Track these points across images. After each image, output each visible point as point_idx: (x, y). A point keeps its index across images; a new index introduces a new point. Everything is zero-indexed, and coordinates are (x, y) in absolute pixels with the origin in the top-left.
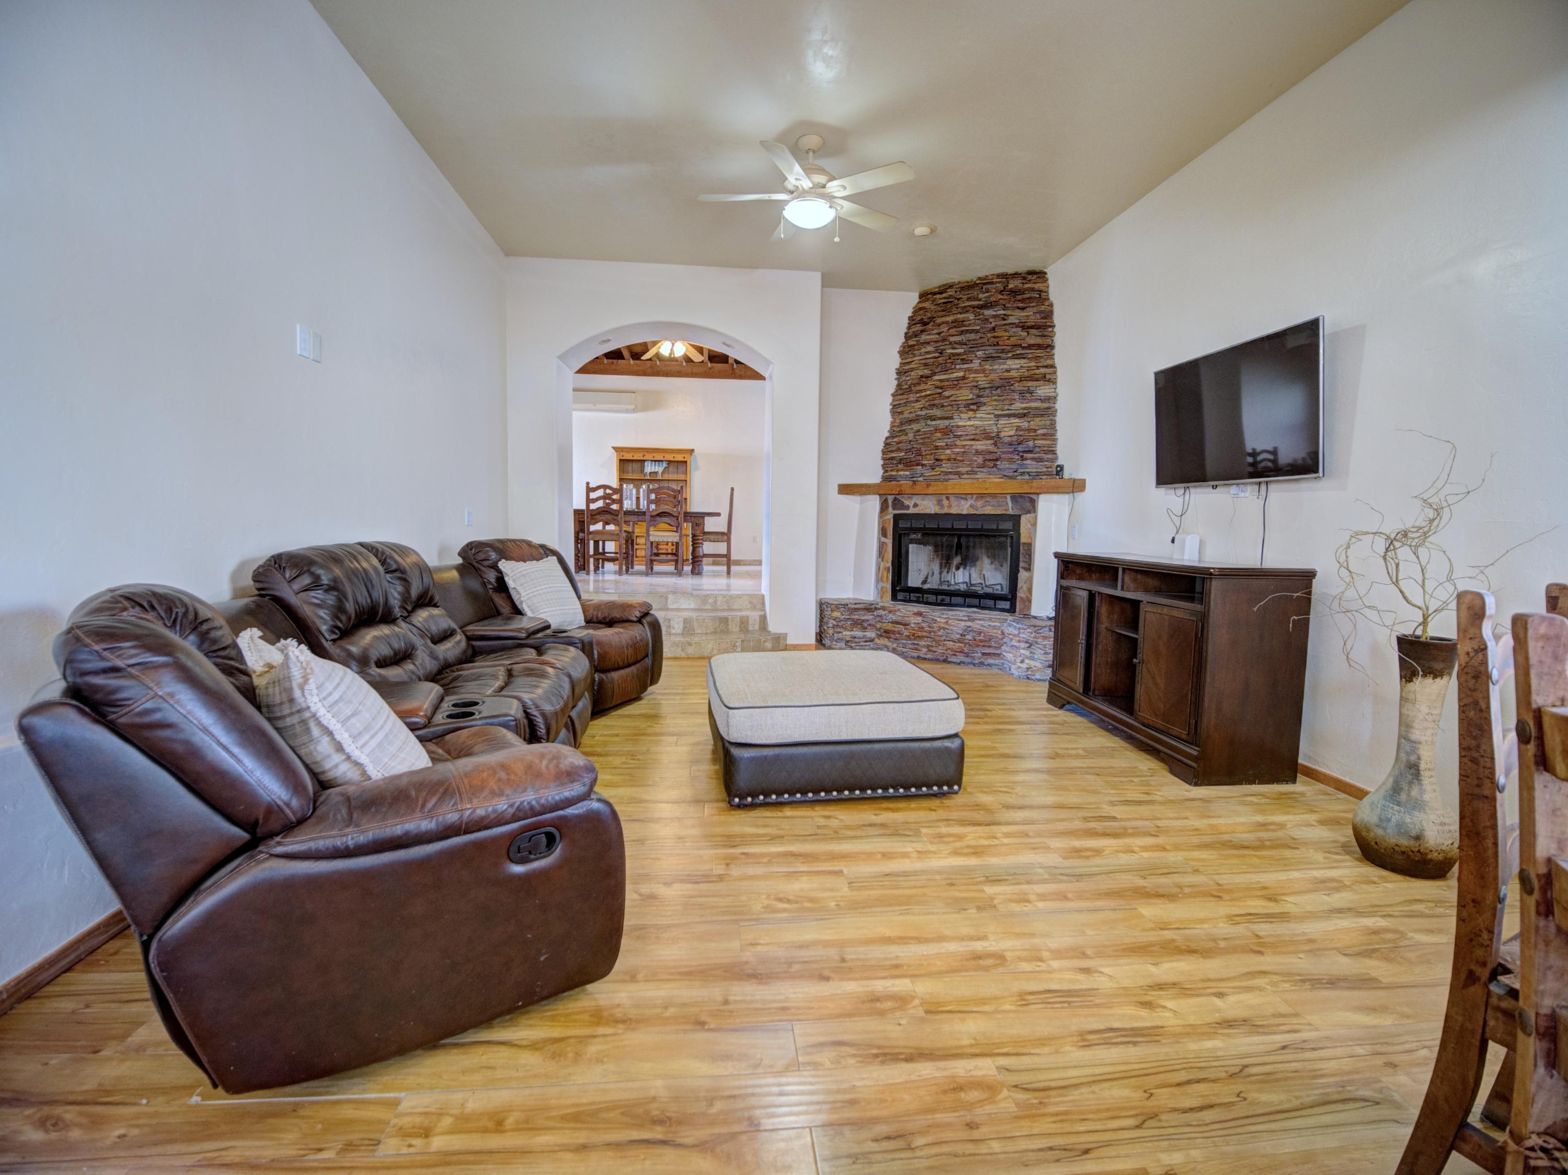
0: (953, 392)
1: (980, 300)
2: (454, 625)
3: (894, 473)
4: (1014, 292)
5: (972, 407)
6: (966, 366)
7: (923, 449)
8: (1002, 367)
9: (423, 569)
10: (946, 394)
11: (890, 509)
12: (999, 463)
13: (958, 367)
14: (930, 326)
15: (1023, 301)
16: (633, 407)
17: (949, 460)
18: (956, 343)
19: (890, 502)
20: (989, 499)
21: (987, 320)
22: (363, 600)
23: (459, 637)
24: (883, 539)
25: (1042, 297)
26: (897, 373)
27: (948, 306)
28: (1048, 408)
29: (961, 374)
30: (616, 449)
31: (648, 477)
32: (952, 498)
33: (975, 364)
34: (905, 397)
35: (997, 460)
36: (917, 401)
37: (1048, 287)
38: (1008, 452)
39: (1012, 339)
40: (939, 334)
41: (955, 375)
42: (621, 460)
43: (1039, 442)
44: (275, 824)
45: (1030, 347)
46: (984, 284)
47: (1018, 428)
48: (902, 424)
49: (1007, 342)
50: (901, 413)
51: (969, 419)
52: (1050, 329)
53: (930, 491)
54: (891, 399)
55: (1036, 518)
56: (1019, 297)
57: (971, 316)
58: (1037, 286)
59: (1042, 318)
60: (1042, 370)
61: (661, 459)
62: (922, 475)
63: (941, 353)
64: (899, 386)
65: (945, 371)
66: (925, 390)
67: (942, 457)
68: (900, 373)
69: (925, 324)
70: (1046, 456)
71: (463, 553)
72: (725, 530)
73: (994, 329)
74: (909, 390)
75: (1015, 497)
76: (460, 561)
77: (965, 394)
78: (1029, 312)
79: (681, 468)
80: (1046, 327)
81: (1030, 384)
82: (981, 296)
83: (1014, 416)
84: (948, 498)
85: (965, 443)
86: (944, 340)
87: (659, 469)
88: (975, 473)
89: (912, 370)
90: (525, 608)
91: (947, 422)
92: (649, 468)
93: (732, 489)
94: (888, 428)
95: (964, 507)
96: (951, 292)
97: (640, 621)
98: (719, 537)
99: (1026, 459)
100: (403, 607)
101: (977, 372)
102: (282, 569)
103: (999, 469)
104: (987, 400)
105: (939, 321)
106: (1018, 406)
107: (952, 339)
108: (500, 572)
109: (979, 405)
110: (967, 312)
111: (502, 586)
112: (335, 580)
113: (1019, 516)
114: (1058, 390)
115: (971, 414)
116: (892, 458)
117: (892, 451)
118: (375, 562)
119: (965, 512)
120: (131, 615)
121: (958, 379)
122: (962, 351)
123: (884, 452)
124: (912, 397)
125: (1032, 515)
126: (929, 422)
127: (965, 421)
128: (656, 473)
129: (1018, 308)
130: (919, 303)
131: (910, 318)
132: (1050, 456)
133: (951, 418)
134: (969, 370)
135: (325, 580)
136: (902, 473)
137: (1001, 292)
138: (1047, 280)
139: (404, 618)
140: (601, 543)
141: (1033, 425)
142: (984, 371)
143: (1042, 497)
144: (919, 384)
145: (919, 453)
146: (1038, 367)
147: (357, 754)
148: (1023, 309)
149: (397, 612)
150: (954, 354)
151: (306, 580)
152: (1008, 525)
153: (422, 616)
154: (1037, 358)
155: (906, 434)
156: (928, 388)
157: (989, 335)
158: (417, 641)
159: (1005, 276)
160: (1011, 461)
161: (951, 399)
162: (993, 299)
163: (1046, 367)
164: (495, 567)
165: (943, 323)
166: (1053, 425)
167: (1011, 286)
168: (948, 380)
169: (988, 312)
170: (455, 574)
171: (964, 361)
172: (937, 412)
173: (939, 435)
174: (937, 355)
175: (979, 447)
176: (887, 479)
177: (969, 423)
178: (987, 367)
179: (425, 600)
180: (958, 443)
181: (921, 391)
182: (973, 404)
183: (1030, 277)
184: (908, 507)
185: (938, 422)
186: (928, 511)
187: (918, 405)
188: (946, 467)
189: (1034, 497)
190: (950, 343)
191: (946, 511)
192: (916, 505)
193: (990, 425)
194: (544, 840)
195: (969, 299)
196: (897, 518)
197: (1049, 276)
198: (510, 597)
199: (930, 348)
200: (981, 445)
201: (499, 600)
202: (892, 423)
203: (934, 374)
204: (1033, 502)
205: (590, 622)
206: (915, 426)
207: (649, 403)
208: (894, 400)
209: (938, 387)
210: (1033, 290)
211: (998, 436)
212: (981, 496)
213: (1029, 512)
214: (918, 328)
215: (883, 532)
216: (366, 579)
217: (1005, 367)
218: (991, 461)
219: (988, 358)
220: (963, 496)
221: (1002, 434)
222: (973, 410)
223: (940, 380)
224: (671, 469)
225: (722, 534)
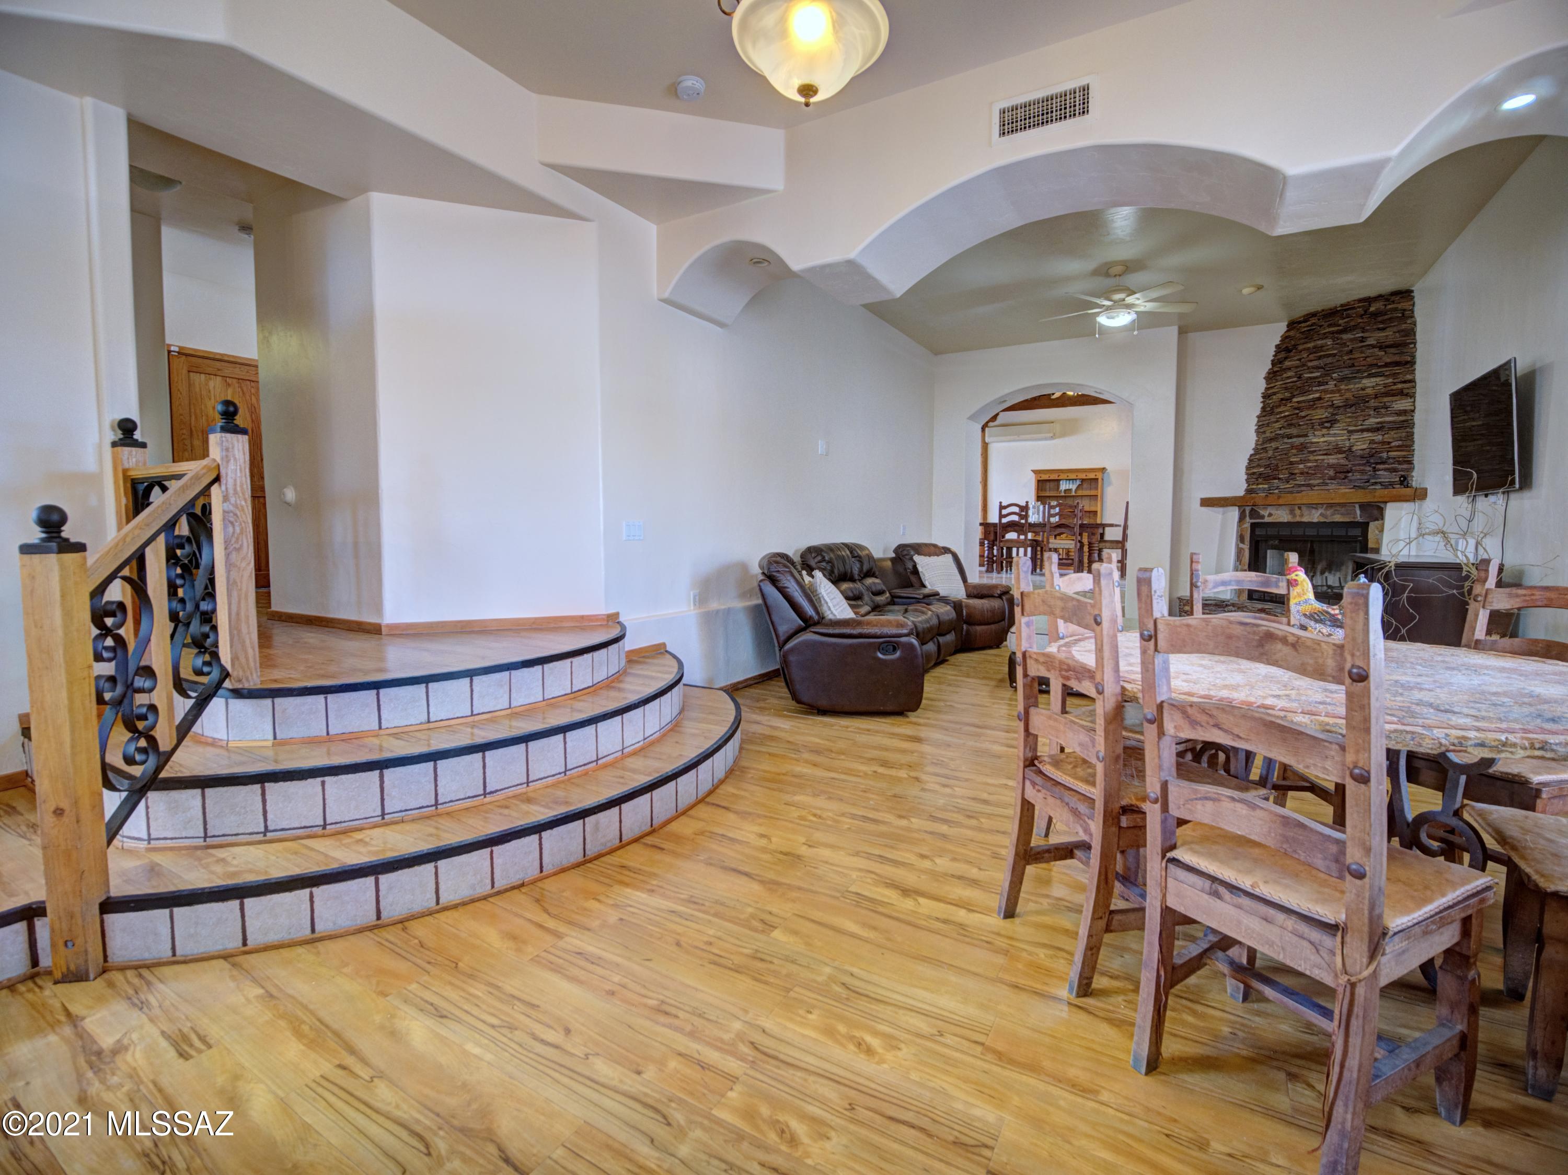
0: (1309, 412)
1: (1340, 325)
2: (884, 588)
3: (1254, 487)
4: (1375, 315)
5: (1326, 425)
6: (1322, 388)
7: (1280, 465)
8: (1357, 386)
9: (870, 557)
10: (1303, 414)
11: (1248, 519)
12: (1350, 474)
13: (1314, 389)
14: (1292, 354)
15: (1382, 322)
16: (1051, 435)
17: (1302, 473)
18: (1313, 368)
19: (1247, 512)
20: (1338, 508)
21: (1345, 343)
22: (842, 569)
23: (888, 595)
24: (1241, 545)
25: (1407, 316)
26: (1263, 397)
27: (1308, 335)
28: (1407, 421)
29: (1317, 395)
30: (1034, 471)
31: (1063, 494)
32: (1304, 508)
33: (1331, 385)
34: (1268, 418)
35: (1348, 472)
36: (1277, 421)
37: (1413, 305)
38: (1359, 465)
39: (1368, 359)
40: (1300, 360)
41: (1311, 397)
42: (1039, 481)
43: (1392, 454)
44: (811, 622)
45: (1387, 365)
46: (1345, 310)
47: (1372, 442)
48: (1263, 443)
49: (1362, 363)
50: (1264, 432)
51: (1323, 436)
52: (1412, 346)
53: (1281, 501)
54: (1256, 419)
55: (1383, 524)
56: (1380, 319)
57: (1329, 342)
58: (1400, 306)
59: (1403, 336)
60: (1400, 386)
61: (1075, 477)
62: (1277, 488)
63: (1299, 377)
64: (1263, 409)
65: (1303, 393)
66: (1284, 412)
67: (1296, 471)
68: (1266, 396)
69: (1290, 351)
70: (1400, 467)
71: (896, 551)
72: (1120, 539)
73: (1351, 351)
74: (1272, 413)
75: (1363, 506)
76: (893, 555)
77: (1321, 414)
78: (1389, 332)
79: (1093, 485)
80: (1406, 345)
81: (1386, 399)
82: (1341, 322)
83: (1368, 430)
84: (1300, 508)
85: (1317, 458)
86: (1304, 365)
87: (1073, 486)
88: (1327, 484)
89: (1274, 394)
90: (927, 583)
91: (1302, 440)
92: (1064, 486)
93: (1128, 503)
94: (1253, 446)
95: (1315, 516)
96: (1313, 320)
97: (1000, 596)
98: (1114, 545)
99: (1379, 470)
100: (859, 575)
101: (1332, 392)
102: (811, 552)
103: (1351, 481)
104: (1343, 417)
105: (1300, 347)
106: (1372, 421)
107: (1310, 364)
108: (914, 562)
109: (1333, 422)
110: (1326, 338)
111: (915, 572)
112: (831, 558)
113: (1367, 524)
114: (1417, 404)
115: (1324, 431)
116: (1254, 473)
117: (1253, 467)
118: (848, 552)
119: (1315, 520)
120: (779, 559)
121: (1315, 400)
122: (1318, 374)
123: (1248, 468)
124: (1273, 418)
125: (1380, 522)
126: (1286, 440)
127: (1319, 438)
128: (1070, 490)
129: (1379, 329)
130: (1287, 331)
131: (1277, 346)
132: (1405, 466)
133: (1306, 436)
134: (1326, 391)
135: (827, 558)
136: (1261, 486)
137: (1361, 316)
138: (1413, 297)
139: (860, 580)
140: (1014, 550)
141: (1387, 438)
142: (1339, 391)
143: (1389, 505)
144: (1280, 406)
145: (1276, 468)
146: (1395, 384)
147: (834, 612)
148: (1383, 329)
149: (856, 577)
150: (1311, 378)
151: (819, 558)
152: (1357, 532)
153: (869, 581)
154: (1394, 375)
155: (1267, 452)
156: (1286, 410)
157: (1345, 358)
158: (865, 593)
159: (1369, 300)
160: (1363, 472)
161: (1308, 418)
162: (1352, 323)
163: (1405, 382)
164: (911, 559)
165: (1304, 349)
166: (1410, 436)
167: (1372, 309)
168: (1304, 401)
169: (1345, 336)
170: (889, 563)
171: (1320, 384)
172: (1294, 431)
173: (1294, 451)
174: (1295, 379)
175: (1331, 461)
176: (1249, 491)
177: (1322, 440)
178: (1343, 387)
179: (870, 574)
180: (1312, 458)
181: (1281, 412)
182: (1327, 422)
183: (1393, 298)
184: (1263, 517)
185: (1294, 440)
186: (1281, 520)
187: (1277, 425)
188: (1300, 480)
189: (1382, 505)
190: (1308, 368)
191: (1298, 519)
192: (1270, 515)
193: (1342, 440)
194: (891, 648)
195: (1330, 326)
196: (1254, 526)
197: (1415, 294)
198: (920, 578)
199: (1290, 374)
200: (1332, 459)
201: (913, 579)
202: (1257, 441)
203: (1294, 396)
204: (1381, 511)
205: (969, 596)
206: (1274, 445)
207: (1069, 429)
208: (1258, 422)
209: (1296, 409)
210: (1396, 309)
211: (1350, 450)
212: (1330, 506)
213: (1377, 519)
214: (1283, 355)
215: (1241, 538)
216: (843, 559)
217: (1360, 386)
218: (1342, 473)
219: (1342, 380)
220: (1313, 506)
221: (1354, 448)
222: (1326, 428)
223: (1298, 402)
224: (1085, 485)
225: (1117, 542)
